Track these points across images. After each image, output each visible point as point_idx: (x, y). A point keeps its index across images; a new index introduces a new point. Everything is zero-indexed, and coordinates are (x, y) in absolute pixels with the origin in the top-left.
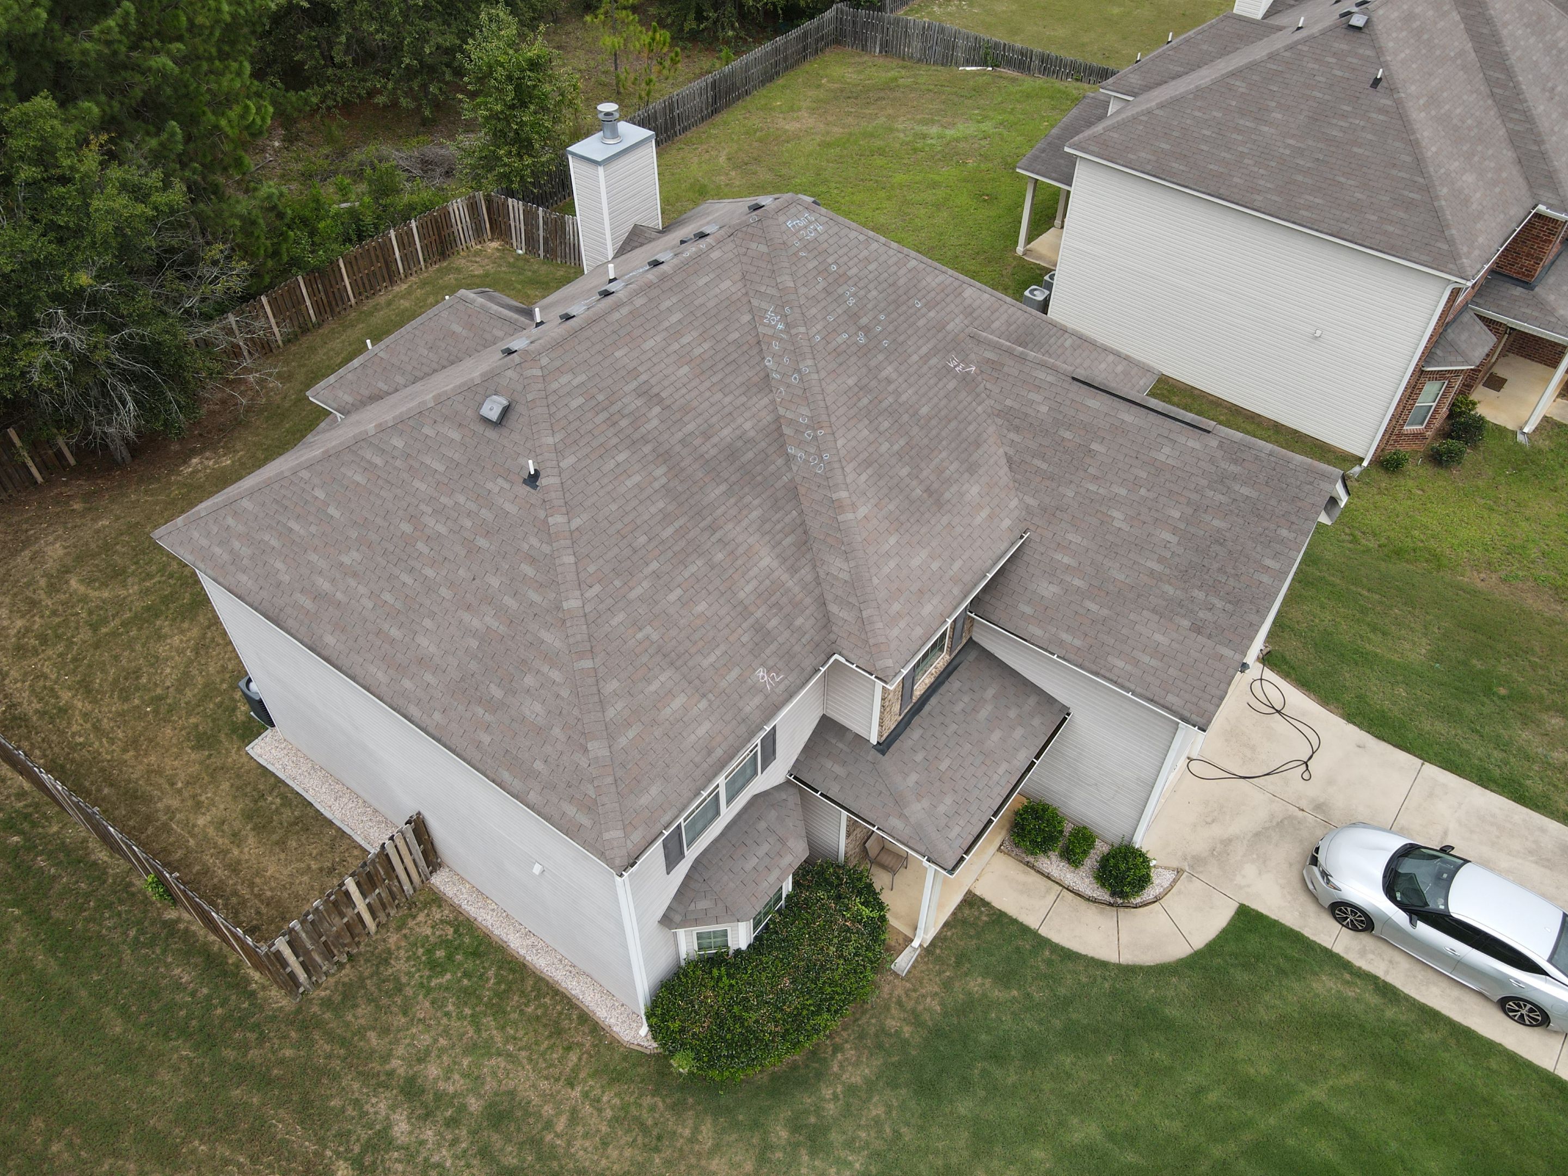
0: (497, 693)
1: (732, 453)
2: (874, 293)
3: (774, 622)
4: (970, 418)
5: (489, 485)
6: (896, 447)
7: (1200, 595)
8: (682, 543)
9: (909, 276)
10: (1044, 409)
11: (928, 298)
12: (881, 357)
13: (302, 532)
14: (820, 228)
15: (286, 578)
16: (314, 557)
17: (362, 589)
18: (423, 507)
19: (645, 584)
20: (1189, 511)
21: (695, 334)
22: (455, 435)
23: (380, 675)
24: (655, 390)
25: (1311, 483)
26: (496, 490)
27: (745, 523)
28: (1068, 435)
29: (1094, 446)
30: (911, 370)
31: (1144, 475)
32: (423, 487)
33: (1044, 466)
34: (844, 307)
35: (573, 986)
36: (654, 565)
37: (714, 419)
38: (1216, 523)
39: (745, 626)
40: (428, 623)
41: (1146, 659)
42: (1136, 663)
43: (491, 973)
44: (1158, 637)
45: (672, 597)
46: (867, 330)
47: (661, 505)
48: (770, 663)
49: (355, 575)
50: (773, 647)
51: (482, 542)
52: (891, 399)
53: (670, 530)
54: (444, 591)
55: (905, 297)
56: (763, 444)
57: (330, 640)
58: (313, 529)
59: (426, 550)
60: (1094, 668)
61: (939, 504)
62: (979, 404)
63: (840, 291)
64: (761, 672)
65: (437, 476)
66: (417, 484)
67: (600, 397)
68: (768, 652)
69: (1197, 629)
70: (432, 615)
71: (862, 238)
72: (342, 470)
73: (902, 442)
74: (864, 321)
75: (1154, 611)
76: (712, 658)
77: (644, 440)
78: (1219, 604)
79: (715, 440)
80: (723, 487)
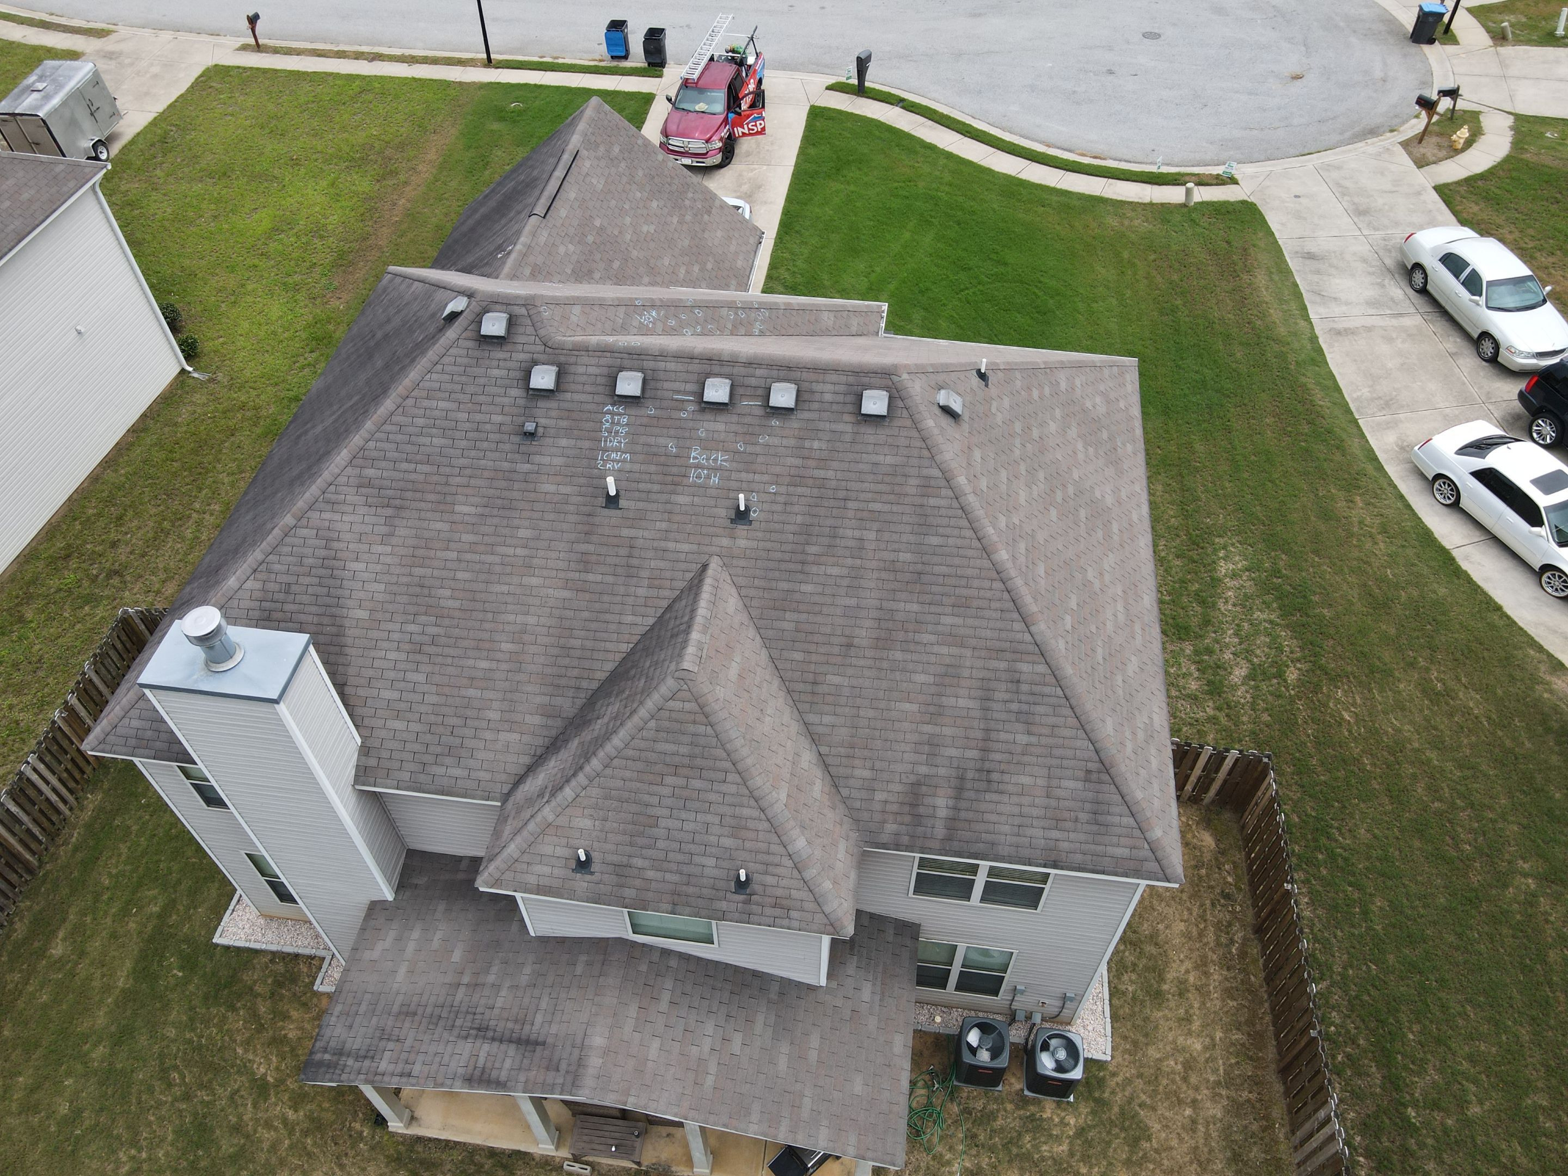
5: (999, 421)
10: (571, 247)
13: (1100, 643)
16: (1110, 626)
17: (1107, 566)
18: (1035, 495)
20: (635, 186)
22: (977, 454)
26: (1000, 415)
28: (590, 238)
29: (597, 224)
31: (614, 202)
32: (1022, 494)
33: (617, 262)
40: (1098, 494)
44: (719, 234)
49: (1101, 574)
51: (1035, 434)
54: (1076, 477)
58: (1093, 629)
59: (1060, 494)
65: (1011, 478)
66: (1023, 501)
70: (1092, 489)
72: (1043, 594)
75: (704, 231)
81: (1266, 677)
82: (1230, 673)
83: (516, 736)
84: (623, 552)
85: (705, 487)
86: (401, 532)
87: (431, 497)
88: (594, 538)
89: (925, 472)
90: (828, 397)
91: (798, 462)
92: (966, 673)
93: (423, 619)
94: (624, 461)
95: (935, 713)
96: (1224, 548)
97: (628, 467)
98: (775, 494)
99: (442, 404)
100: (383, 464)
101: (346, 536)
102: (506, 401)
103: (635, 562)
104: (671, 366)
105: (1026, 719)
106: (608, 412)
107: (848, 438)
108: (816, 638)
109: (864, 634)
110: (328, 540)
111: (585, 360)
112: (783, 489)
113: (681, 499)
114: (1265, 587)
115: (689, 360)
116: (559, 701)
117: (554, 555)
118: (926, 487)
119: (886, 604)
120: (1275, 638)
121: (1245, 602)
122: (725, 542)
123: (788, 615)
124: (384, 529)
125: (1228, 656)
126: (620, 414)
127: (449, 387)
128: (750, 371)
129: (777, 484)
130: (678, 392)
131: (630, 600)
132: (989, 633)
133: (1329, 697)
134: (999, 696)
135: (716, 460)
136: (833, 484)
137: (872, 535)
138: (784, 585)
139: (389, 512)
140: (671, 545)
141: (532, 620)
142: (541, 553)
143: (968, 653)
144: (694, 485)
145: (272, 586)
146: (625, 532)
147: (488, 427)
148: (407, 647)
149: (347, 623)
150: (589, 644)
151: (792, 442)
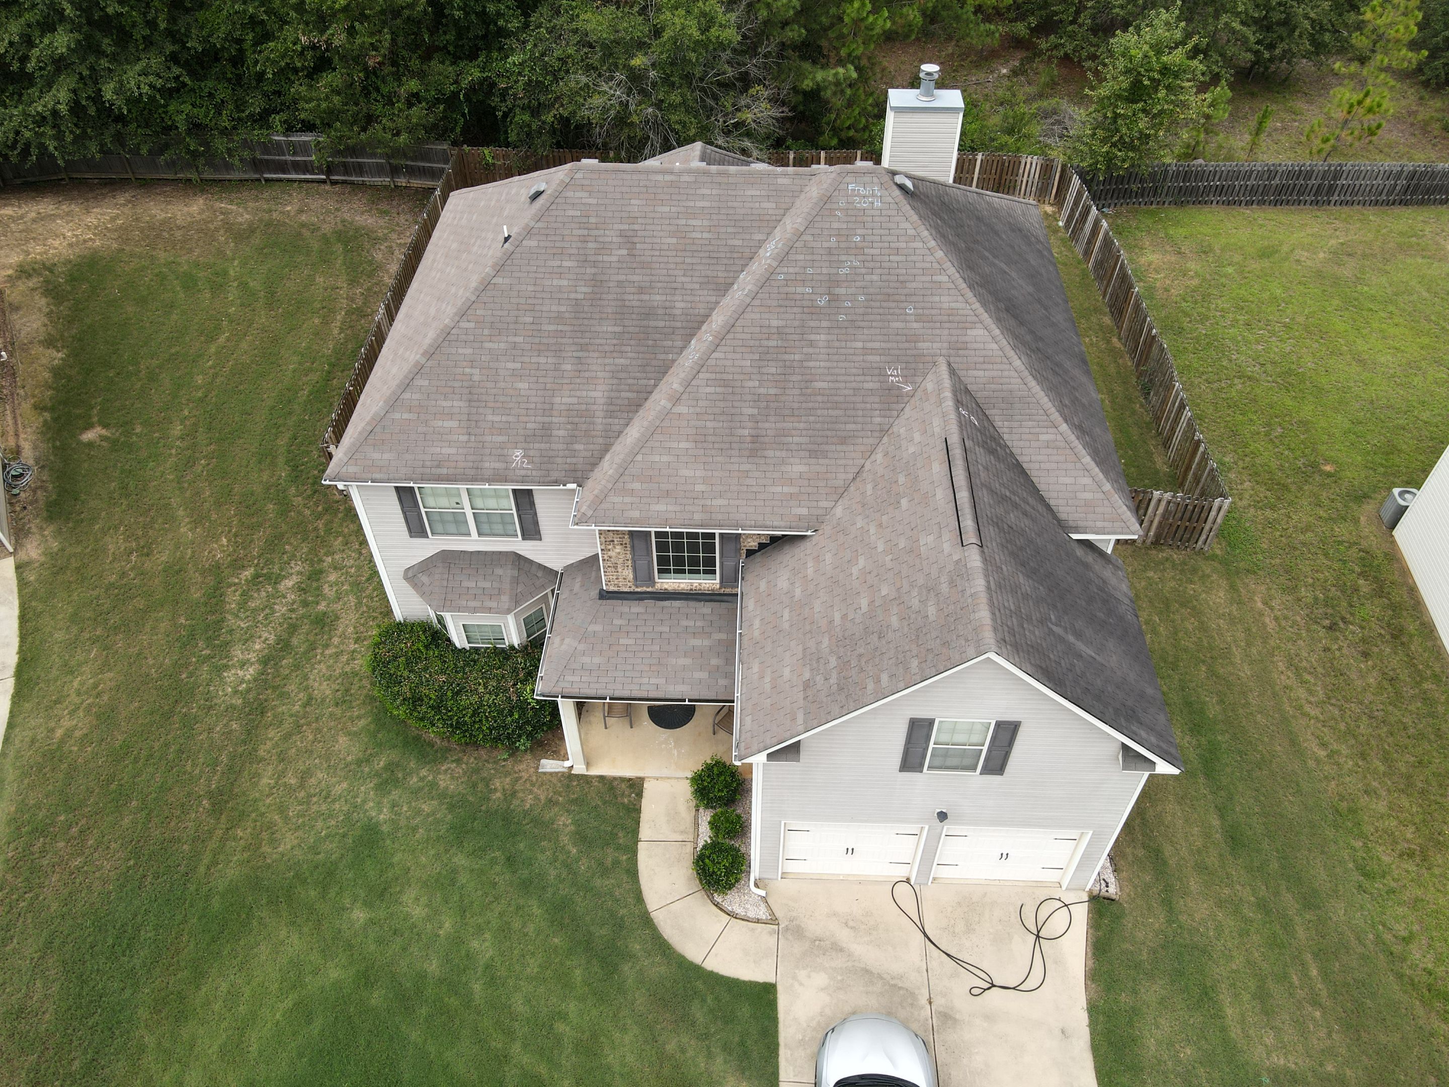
1: (648, 313)
2: (875, 278)
3: (561, 433)
4: (860, 419)
6: (762, 391)
8: (552, 341)
9: (927, 285)
11: (926, 312)
12: (825, 324)
14: (877, 204)
19: (502, 345)
20: (893, 596)
21: (706, 223)
24: (635, 240)
27: (607, 361)
28: (902, 480)
29: (904, 501)
30: (843, 351)
31: (902, 546)
34: (834, 271)
36: (519, 339)
37: (659, 285)
39: (539, 419)
44: (787, 671)
45: (510, 365)
46: (834, 299)
47: (563, 309)
48: (532, 453)
50: (543, 446)
52: (797, 357)
53: (552, 328)
55: (903, 298)
56: (679, 324)
61: (753, 453)
62: (881, 416)
63: (843, 258)
64: (519, 453)
67: (593, 220)
68: (537, 446)
69: (807, 686)
71: (911, 232)
73: (772, 391)
74: (838, 291)
75: (805, 650)
76: (497, 418)
77: (595, 264)
79: (646, 297)
80: (618, 329)
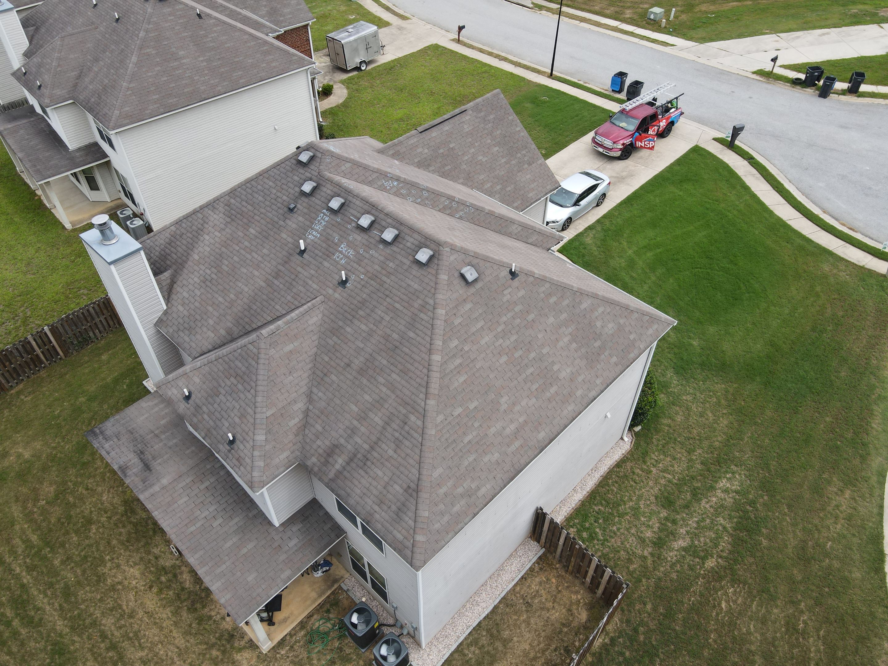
0: (598, 344)
5: (505, 299)
7: (519, 155)
10: (426, 151)
13: (474, 433)
15: (497, 455)
16: (493, 430)
17: (523, 403)
18: (497, 344)
20: (490, 137)
22: (468, 306)
23: (570, 408)
25: (499, 99)
26: (509, 296)
28: (441, 151)
29: (451, 146)
31: (470, 140)
32: (487, 339)
33: (449, 167)
35: (603, 469)
38: (498, 132)
40: (556, 368)
41: (532, 186)
42: (533, 189)
43: (596, 508)
44: (528, 177)
49: (514, 404)
51: (531, 317)
54: (545, 351)
57: (542, 435)
58: (476, 425)
59: (520, 353)
60: (530, 203)
65: (485, 328)
66: (483, 342)
69: (530, 164)
70: (553, 363)
72: (451, 389)
75: (519, 172)
78: (524, 152)
81: (695, 555)
82: (676, 541)
83: (213, 335)
84: (293, 277)
85: (338, 263)
86: (227, 230)
87: (245, 220)
88: (287, 266)
89: (428, 300)
90: (409, 244)
91: (379, 269)
92: (386, 406)
93: (213, 269)
94: (316, 237)
95: (363, 417)
96: (733, 473)
97: (316, 240)
98: (362, 279)
99: (271, 183)
100: (238, 199)
101: (210, 223)
102: (292, 192)
103: (294, 283)
104: (358, 203)
105: (398, 444)
106: (323, 213)
107: (405, 267)
108: (338, 354)
109: (357, 363)
110: (205, 222)
111: (328, 186)
112: (366, 279)
113: (326, 264)
114: (738, 507)
115: (365, 203)
116: (235, 329)
117: (269, 265)
118: (423, 308)
119: (375, 355)
120: (719, 537)
121: (719, 508)
122: (330, 291)
123: (334, 338)
124: (222, 226)
125: (683, 531)
126: (326, 215)
127: (277, 177)
128: (386, 218)
129: (365, 275)
130: (353, 216)
131: (283, 299)
132: (407, 393)
133: (722, 588)
134: (394, 426)
135: (349, 252)
136: (386, 286)
137: (387, 318)
138: (341, 323)
139: (228, 220)
140: (310, 282)
141: (246, 289)
142: (266, 263)
143: (393, 397)
144: (335, 260)
145: (178, 232)
146: (299, 269)
147: (279, 200)
148: (202, 278)
149: (191, 259)
150: (259, 310)
151: (382, 258)
